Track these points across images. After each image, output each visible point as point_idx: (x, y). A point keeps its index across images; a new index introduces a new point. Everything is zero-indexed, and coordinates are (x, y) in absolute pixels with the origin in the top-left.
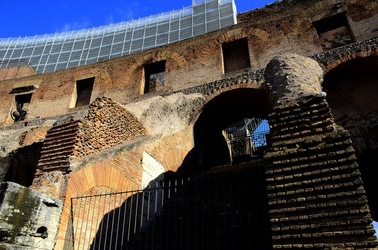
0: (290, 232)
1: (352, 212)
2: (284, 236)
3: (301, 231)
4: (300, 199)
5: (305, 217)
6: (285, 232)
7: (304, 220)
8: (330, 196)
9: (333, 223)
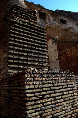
0: (18, 59)
1: (43, 57)
2: (15, 61)
3: (23, 60)
4: (25, 46)
5: (26, 54)
6: (16, 59)
7: (25, 55)
8: (37, 48)
9: (36, 60)
